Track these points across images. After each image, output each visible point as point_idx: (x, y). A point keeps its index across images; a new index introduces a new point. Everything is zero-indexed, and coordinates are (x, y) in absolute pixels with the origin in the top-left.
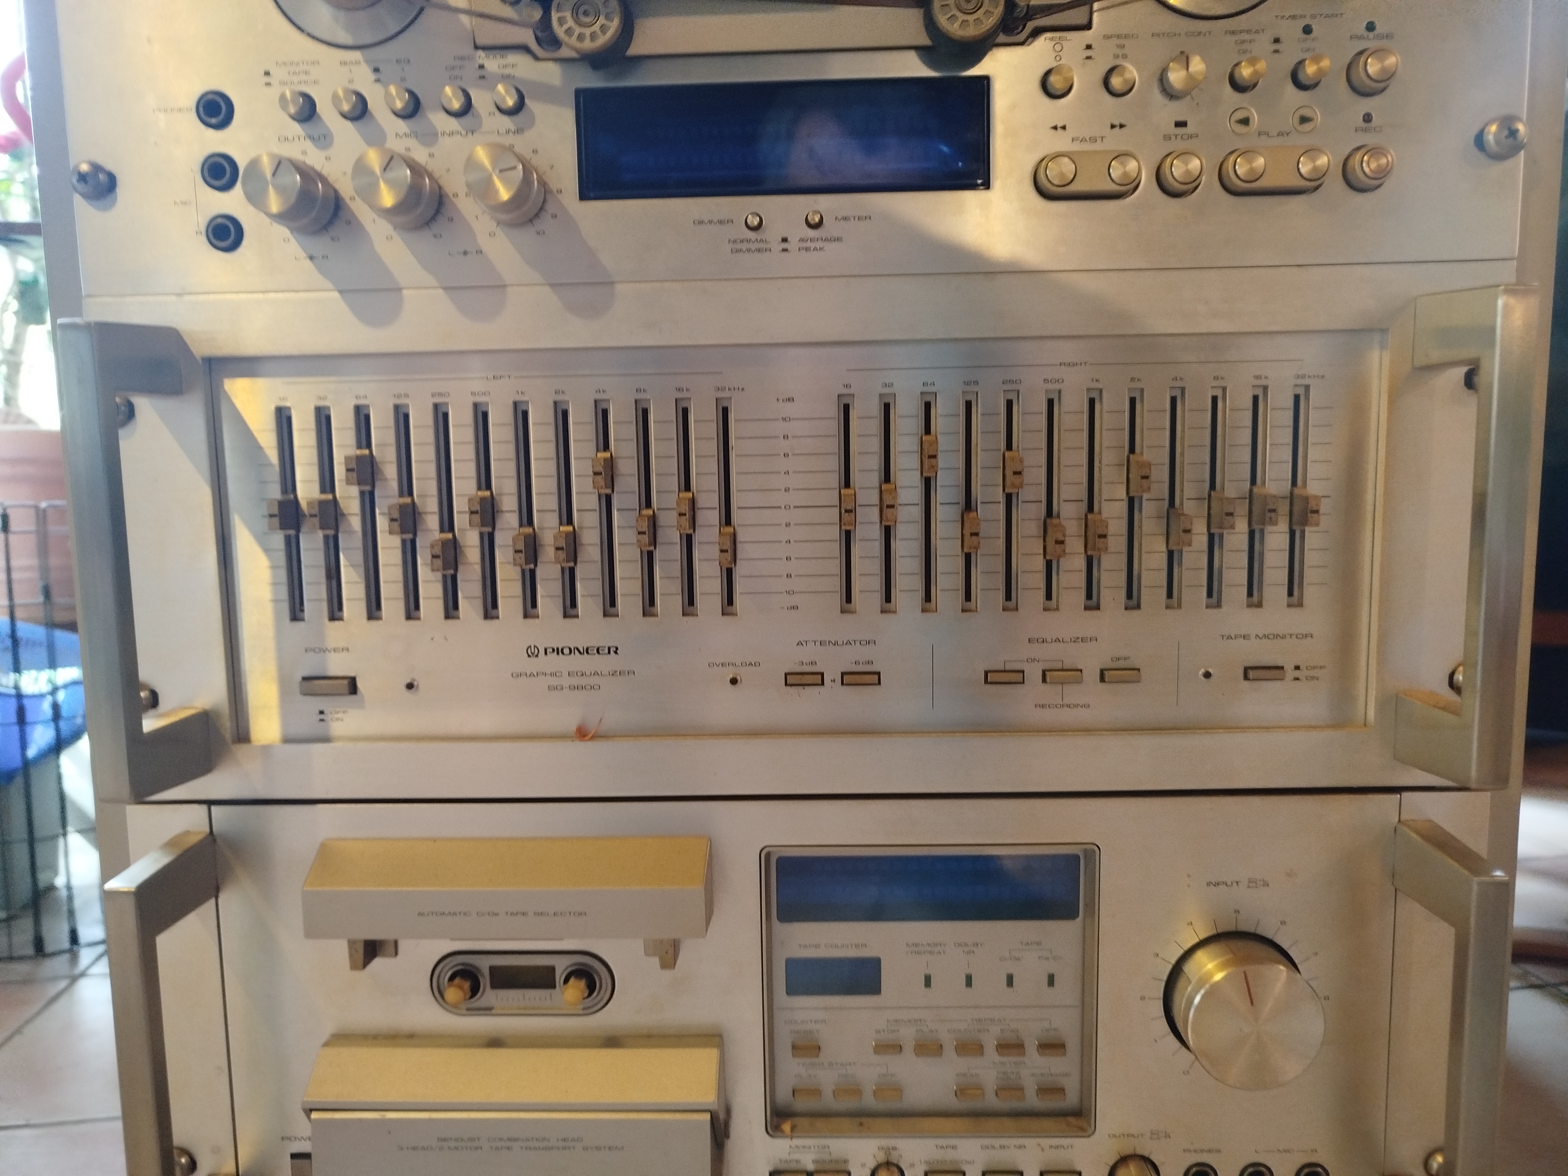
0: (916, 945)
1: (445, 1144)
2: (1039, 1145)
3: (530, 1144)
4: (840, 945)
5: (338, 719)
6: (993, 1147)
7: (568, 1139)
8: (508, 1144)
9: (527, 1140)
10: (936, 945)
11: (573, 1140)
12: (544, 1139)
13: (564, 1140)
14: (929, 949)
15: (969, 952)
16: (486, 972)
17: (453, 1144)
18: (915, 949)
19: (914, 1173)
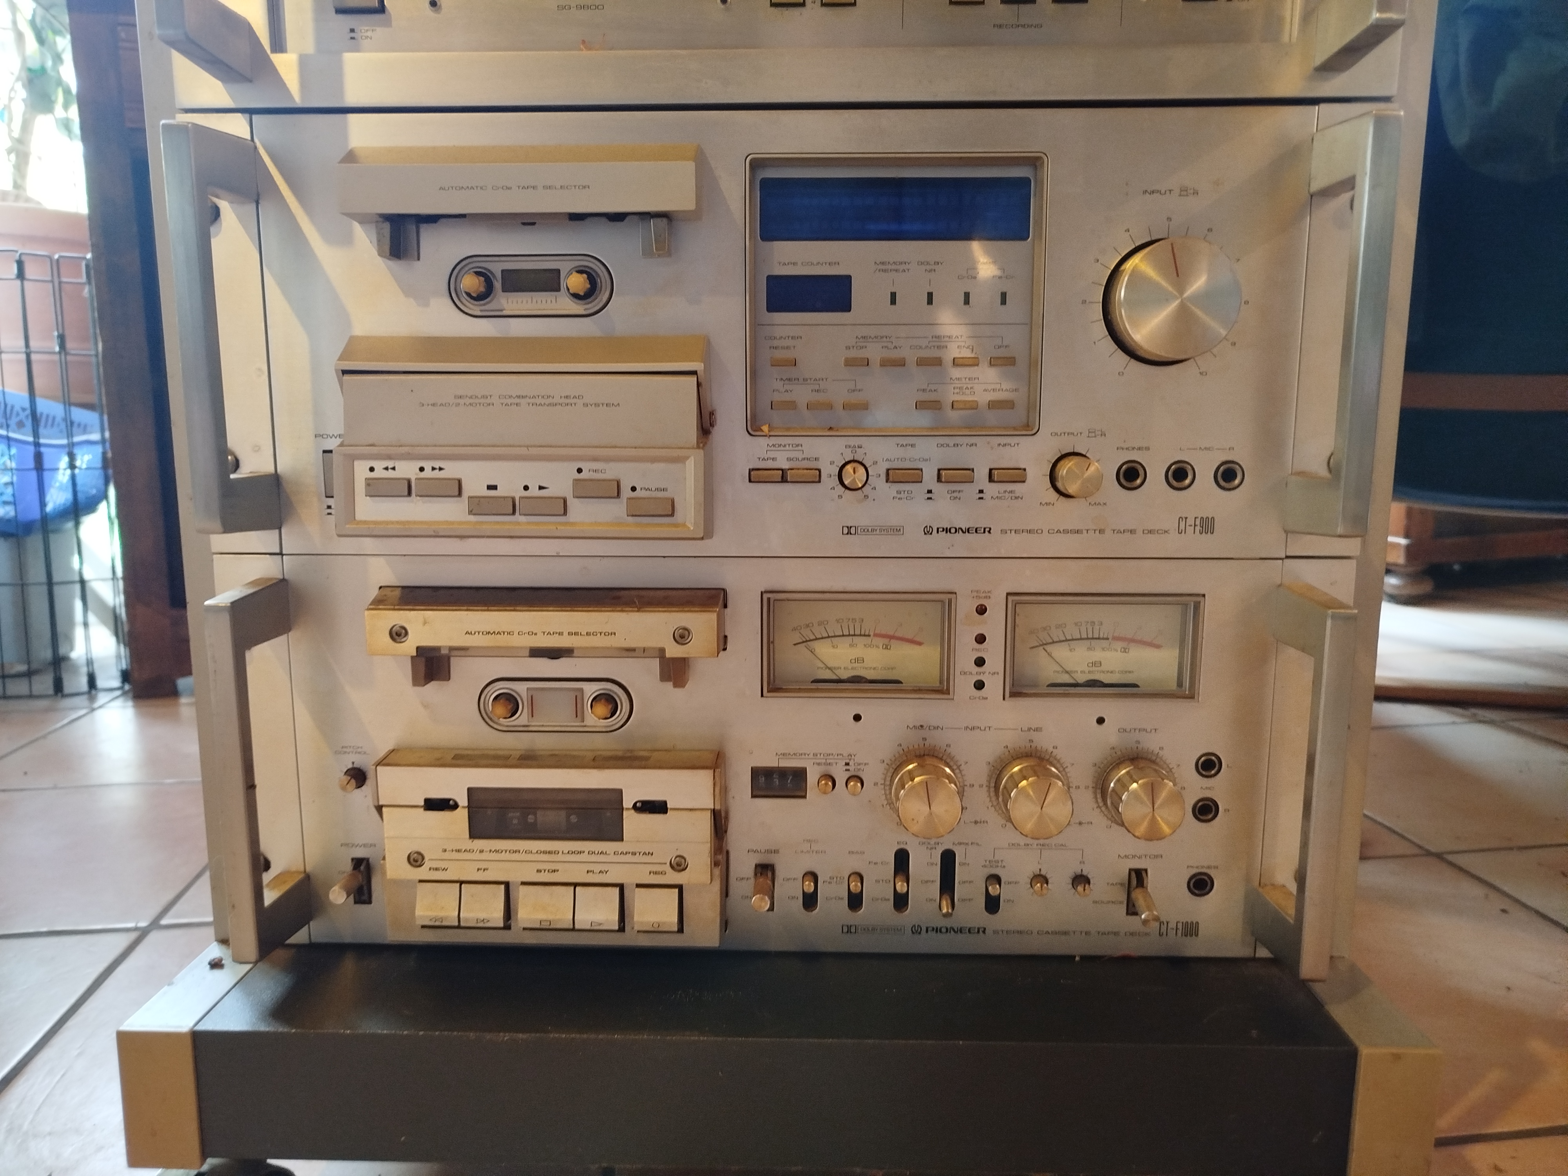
0: (883, 263)
1: (461, 401)
2: (989, 443)
3: (538, 401)
4: (815, 263)
5: (367, 37)
6: (948, 445)
7: (570, 396)
8: (517, 401)
9: (534, 397)
10: (901, 263)
11: (575, 397)
12: (548, 397)
13: (567, 397)
14: (894, 267)
15: (930, 271)
16: (499, 275)
17: (468, 401)
18: (883, 267)
19: (878, 471)
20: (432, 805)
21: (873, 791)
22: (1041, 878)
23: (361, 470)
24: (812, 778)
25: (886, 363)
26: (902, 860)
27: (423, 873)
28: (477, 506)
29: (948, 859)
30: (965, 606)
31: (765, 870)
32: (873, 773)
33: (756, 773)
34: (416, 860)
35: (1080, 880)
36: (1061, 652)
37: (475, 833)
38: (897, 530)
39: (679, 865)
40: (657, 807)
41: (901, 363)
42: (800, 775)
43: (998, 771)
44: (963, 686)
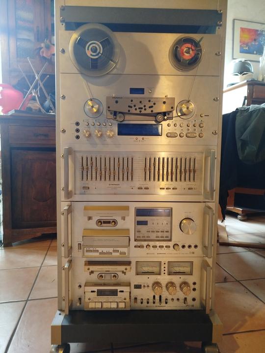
0: (152, 219)
2: (165, 243)
5: (87, 192)
6: (160, 243)
8: (106, 240)
10: (154, 219)
13: (112, 240)
15: (158, 220)
16: (103, 222)
19: (151, 246)
20: (92, 292)
21: (150, 287)
22: (173, 299)
23: (85, 249)
24: (142, 286)
25: (152, 232)
26: (154, 297)
27: (90, 301)
28: (100, 253)
29: (160, 297)
30: (163, 263)
31: (136, 299)
32: (151, 285)
33: (135, 285)
34: (89, 299)
35: (178, 299)
36: (175, 268)
37: (98, 295)
38: (154, 254)
39: (125, 299)
40: (122, 291)
41: (154, 232)
42: (141, 285)
43: (167, 285)
44: (162, 273)
